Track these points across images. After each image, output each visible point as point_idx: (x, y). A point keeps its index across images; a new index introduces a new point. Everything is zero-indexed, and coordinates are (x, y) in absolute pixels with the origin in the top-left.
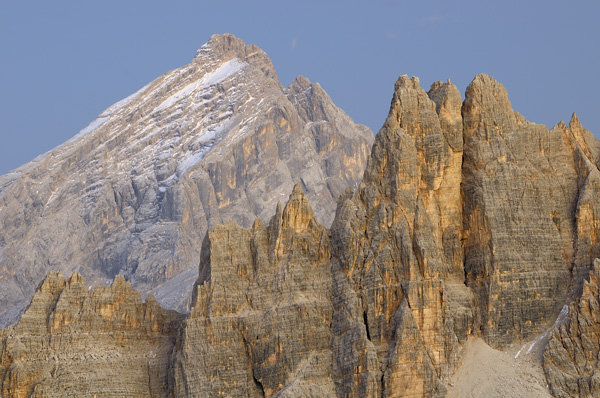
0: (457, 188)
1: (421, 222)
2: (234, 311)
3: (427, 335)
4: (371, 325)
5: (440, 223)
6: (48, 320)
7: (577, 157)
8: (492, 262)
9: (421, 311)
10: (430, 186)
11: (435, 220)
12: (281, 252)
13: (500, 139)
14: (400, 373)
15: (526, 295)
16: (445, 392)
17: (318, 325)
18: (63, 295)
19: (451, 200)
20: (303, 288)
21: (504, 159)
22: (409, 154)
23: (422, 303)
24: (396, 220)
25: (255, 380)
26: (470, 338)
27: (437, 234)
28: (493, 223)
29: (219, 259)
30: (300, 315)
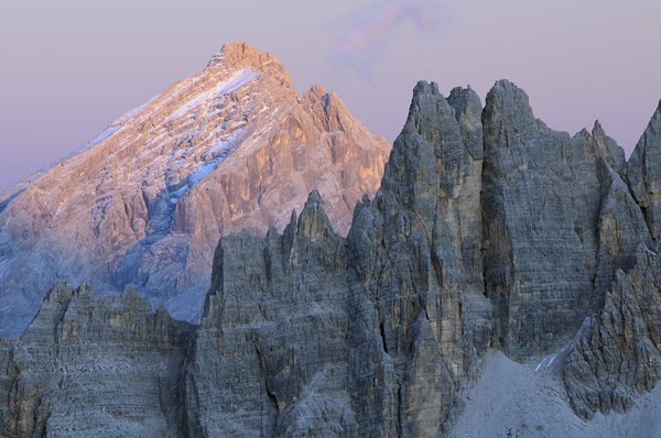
0: (477, 196)
1: (439, 231)
2: (247, 322)
3: (445, 348)
4: (387, 337)
5: (459, 233)
6: (55, 330)
7: (600, 167)
8: (512, 273)
9: (439, 322)
10: (449, 194)
11: (454, 229)
12: (296, 261)
13: (521, 146)
14: (417, 386)
15: (548, 306)
16: (464, 405)
17: (333, 337)
18: (72, 305)
19: (471, 209)
20: (318, 299)
21: (525, 167)
22: (428, 162)
23: (441, 314)
24: (414, 229)
25: (269, 393)
26: (490, 351)
27: (456, 244)
28: (513, 232)
29: (232, 269)
30: (315, 327)
